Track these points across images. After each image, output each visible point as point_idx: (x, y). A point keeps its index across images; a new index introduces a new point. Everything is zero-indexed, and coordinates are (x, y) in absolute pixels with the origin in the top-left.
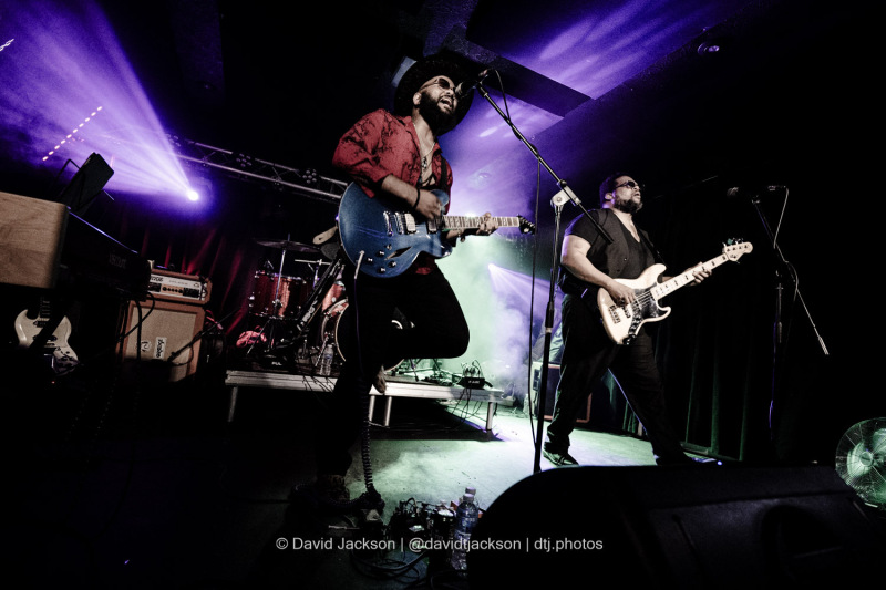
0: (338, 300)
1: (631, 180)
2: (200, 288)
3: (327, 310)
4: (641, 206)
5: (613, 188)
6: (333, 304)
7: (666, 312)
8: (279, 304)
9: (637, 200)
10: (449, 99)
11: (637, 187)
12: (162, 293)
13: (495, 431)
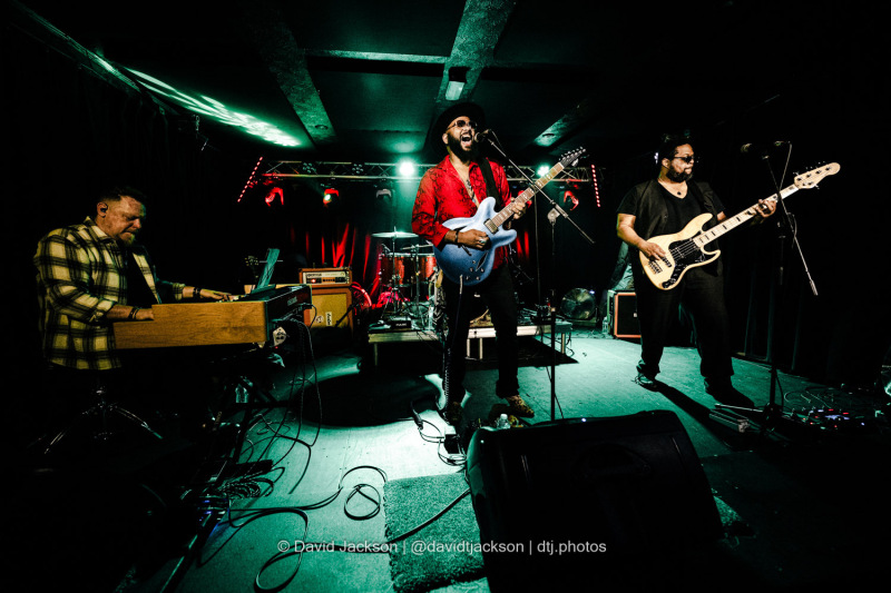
2: (345, 276)
7: (714, 255)
8: (397, 278)
10: (468, 136)
12: (323, 283)
13: (569, 354)
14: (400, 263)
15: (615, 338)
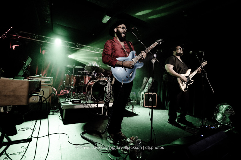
0: (90, 81)
1: (181, 48)
2: (50, 81)
3: (87, 84)
4: (183, 54)
5: (175, 50)
6: (88, 82)
7: (193, 81)
8: (73, 84)
9: (182, 52)
11: (182, 50)
13: (135, 113)
14: (74, 78)
15: (144, 107)
